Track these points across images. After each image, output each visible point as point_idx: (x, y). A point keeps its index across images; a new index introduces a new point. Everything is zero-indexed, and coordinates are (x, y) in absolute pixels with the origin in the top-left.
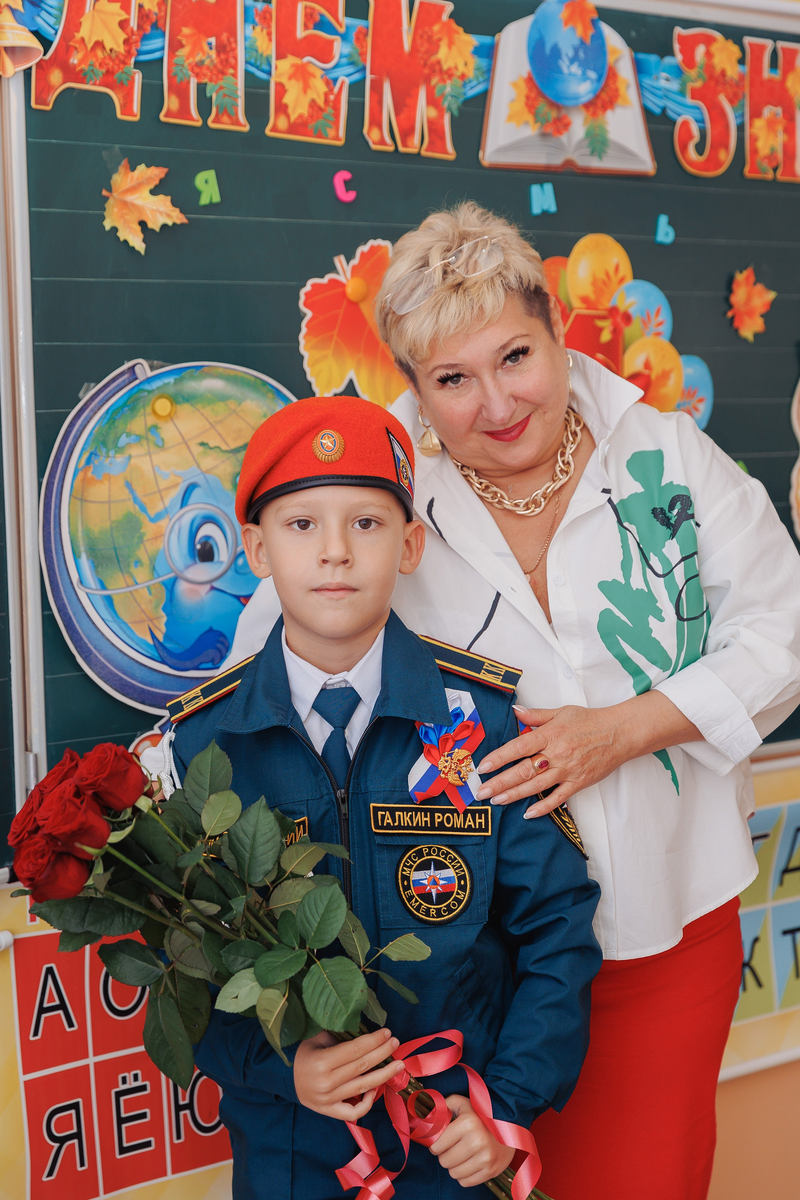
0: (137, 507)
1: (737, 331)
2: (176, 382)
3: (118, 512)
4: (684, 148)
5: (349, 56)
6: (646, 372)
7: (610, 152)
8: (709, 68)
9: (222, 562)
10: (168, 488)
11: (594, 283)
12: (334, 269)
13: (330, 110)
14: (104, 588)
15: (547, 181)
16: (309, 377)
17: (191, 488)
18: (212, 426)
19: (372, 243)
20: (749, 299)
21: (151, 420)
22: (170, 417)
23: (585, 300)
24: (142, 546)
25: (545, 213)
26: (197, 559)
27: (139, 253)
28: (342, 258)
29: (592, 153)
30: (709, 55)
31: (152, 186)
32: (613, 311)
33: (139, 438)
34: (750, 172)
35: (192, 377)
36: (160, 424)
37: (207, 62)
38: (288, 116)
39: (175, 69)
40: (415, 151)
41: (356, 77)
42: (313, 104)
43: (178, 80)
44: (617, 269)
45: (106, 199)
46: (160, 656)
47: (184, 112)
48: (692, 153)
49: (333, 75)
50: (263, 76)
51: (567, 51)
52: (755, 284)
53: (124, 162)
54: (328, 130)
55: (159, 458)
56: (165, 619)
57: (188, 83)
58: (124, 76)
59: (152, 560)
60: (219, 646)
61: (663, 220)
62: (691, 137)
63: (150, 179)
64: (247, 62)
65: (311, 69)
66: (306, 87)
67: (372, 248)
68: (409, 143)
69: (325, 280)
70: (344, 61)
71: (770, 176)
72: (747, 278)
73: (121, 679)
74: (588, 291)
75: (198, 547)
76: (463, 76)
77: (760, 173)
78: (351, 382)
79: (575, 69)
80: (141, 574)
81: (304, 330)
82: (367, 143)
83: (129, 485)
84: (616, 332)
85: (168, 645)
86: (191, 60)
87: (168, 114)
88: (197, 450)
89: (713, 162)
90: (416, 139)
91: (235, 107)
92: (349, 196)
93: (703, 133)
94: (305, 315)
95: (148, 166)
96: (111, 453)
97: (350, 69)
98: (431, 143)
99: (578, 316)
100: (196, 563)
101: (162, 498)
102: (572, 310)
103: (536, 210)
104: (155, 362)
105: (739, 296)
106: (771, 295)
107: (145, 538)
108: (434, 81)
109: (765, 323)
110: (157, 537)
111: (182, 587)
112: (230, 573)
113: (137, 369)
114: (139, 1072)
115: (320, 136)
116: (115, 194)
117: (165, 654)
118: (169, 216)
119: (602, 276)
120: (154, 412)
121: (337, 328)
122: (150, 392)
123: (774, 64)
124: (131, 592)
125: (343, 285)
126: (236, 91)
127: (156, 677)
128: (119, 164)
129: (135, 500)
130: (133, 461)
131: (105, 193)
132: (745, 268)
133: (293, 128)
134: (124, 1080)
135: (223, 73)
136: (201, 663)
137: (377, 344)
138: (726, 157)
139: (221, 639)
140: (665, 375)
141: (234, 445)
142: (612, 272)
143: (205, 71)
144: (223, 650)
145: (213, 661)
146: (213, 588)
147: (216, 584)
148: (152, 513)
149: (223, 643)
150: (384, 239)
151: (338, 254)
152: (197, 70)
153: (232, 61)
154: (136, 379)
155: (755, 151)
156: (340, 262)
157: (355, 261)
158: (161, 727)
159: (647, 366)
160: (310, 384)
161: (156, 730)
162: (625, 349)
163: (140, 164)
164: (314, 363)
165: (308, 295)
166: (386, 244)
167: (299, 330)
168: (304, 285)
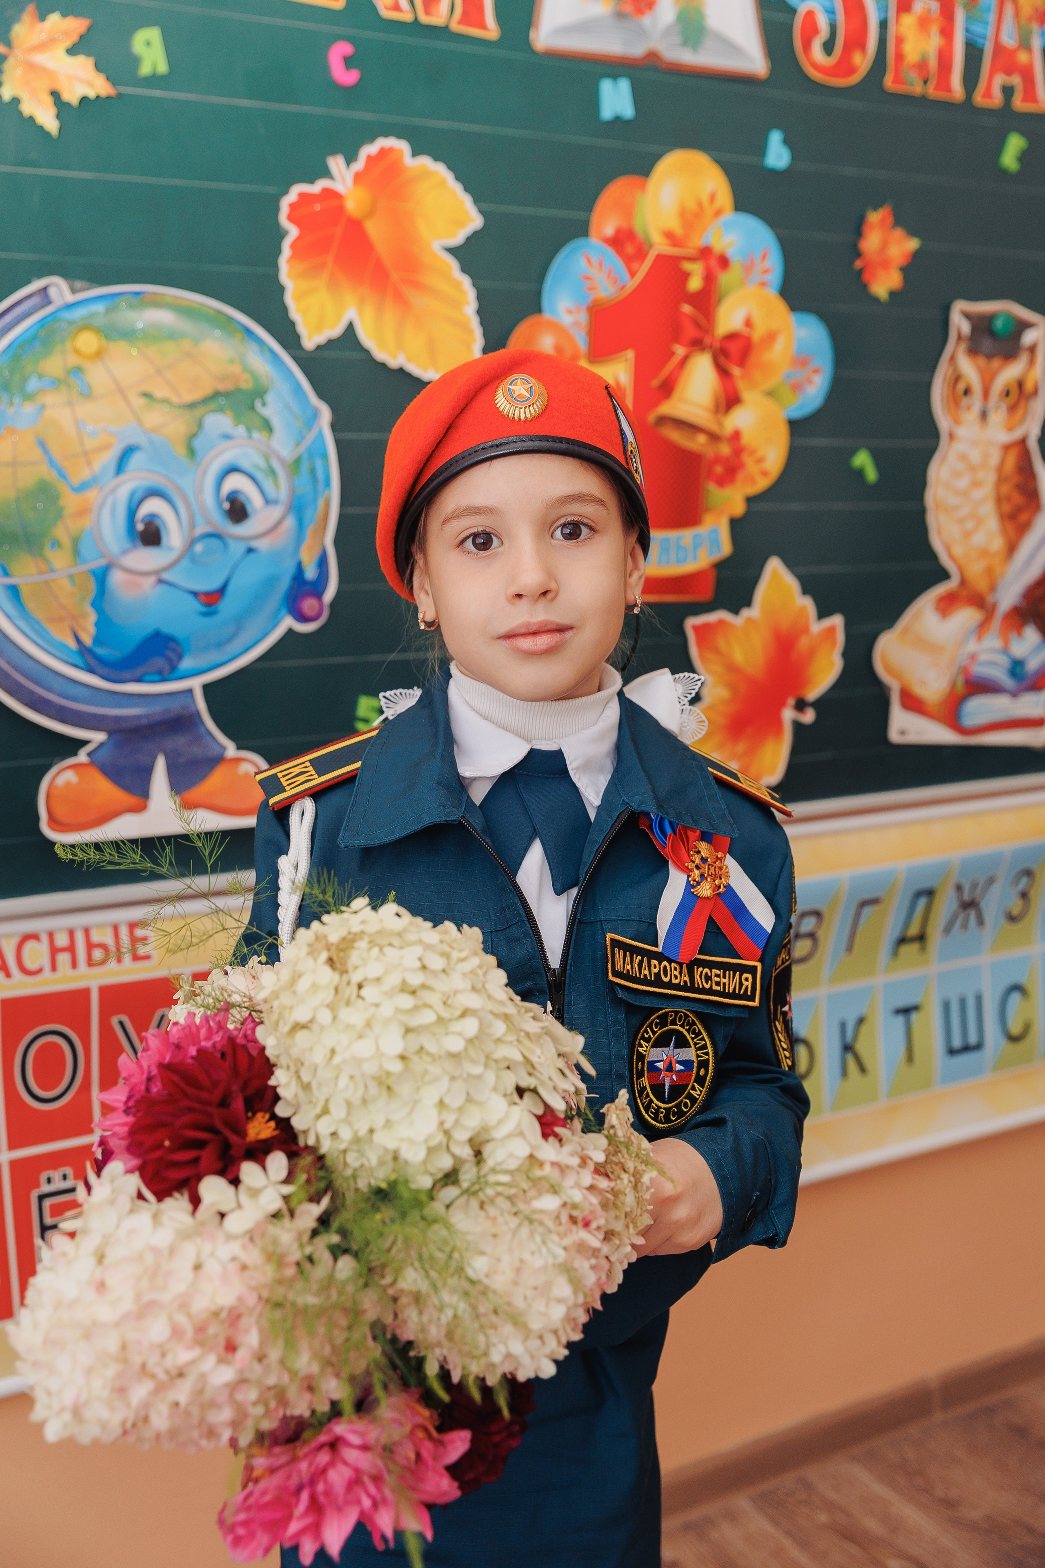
0: (54, 473)
1: (866, 285)
2: (108, 311)
3: (27, 478)
4: (807, 45)
6: (745, 331)
7: (708, 43)
9: (170, 548)
10: (99, 450)
11: (683, 214)
12: (328, 174)
14: (6, 574)
15: (622, 75)
16: (295, 314)
17: (129, 451)
18: (159, 372)
19: (383, 142)
20: (884, 246)
21: (72, 360)
22: (99, 355)
23: (669, 236)
24: (60, 523)
25: (618, 119)
26: (139, 543)
27: (49, 134)
28: (339, 159)
29: (685, 43)
31: (68, 43)
32: (705, 253)
33: (57, 383)
34: (893, 83)
35: (131, 306)
36: (86, 365)
40: (441, 22)
44: (712, 198)
45: (5, 57)
46: (87, 664)
48: (817, 52)
52: (893, 227)
53: (31, 8)
55: (84, 410)
56: (93, 617)
59: (76, 542)
60: (170, 654)
61: (775, 138)
62: (817, 31)
63: (65, 35)
67: (382, 148)
68: (434, 11)
69: (316, 188)
71: (917, 89)
72: (883, 221)
74: (674, 224)
75: (140, 527)
77: (906, 86)
78: (351, 325)
80: (59, 559)
81: (285, 253)
82: (375, 8)
83: (42, 444)
84: (709, 279)
85: (99, 651)
88: (138, 402)
89: (845, 67)
90: (444, 6)
92: (352, 78)
93: (833, 28)
94: (287, 232)
95: (64, 15)
96: (17, 400)
98: (464, 14)
99: (660, 258)
100: (135, 547)
101: (89, 463)
102: (651, 246)
103: (606, 114)
104: (78, 284)
105: (871, 241)
106: (913, 244)
107: (67, 512)
109: (904, 278)
110: (83, 512)
111: (116, 578)
112: (185, 563)
113: (52, 292)
114: (68, 1171)
116: (17, 52)
117: (92, 662)
118: (91, 85)
119: (691, 205)
120: (76, 350)
121: (333, 252)
122: (70, 323)
124: (46, 582)
125: (341, 196)
127: (80, 691)
128: (23, 9)
129: (51, 462)
130: (49, 412)
132: (881, 208)
134: (49, 1181)
136: (145, 674)
137: (387, 276)
138: (863, 62)
139: (172, 645)
140: (770, 338)
141: (189, 398)
142: (705, 199)
144: (175, 659)
145: (160, 672)
146: (161, 581)
147: (165, 576)
148: (76, 480)
149: (174, 650)
150: (398, 138)
151: (332, 152)
154: (51, 304)
155: (900, 57)
156: (337, 164)
157: (359, 165)
158: (89, 754)
159: (748, 323)
160: (293, 324)
161: (82, 757)
162: (719, 301)
163: (53, 12)
164: (300, 297)
165: (292, 206)
166: (402, 146)
167: (279, 252)
168: (286, 192)
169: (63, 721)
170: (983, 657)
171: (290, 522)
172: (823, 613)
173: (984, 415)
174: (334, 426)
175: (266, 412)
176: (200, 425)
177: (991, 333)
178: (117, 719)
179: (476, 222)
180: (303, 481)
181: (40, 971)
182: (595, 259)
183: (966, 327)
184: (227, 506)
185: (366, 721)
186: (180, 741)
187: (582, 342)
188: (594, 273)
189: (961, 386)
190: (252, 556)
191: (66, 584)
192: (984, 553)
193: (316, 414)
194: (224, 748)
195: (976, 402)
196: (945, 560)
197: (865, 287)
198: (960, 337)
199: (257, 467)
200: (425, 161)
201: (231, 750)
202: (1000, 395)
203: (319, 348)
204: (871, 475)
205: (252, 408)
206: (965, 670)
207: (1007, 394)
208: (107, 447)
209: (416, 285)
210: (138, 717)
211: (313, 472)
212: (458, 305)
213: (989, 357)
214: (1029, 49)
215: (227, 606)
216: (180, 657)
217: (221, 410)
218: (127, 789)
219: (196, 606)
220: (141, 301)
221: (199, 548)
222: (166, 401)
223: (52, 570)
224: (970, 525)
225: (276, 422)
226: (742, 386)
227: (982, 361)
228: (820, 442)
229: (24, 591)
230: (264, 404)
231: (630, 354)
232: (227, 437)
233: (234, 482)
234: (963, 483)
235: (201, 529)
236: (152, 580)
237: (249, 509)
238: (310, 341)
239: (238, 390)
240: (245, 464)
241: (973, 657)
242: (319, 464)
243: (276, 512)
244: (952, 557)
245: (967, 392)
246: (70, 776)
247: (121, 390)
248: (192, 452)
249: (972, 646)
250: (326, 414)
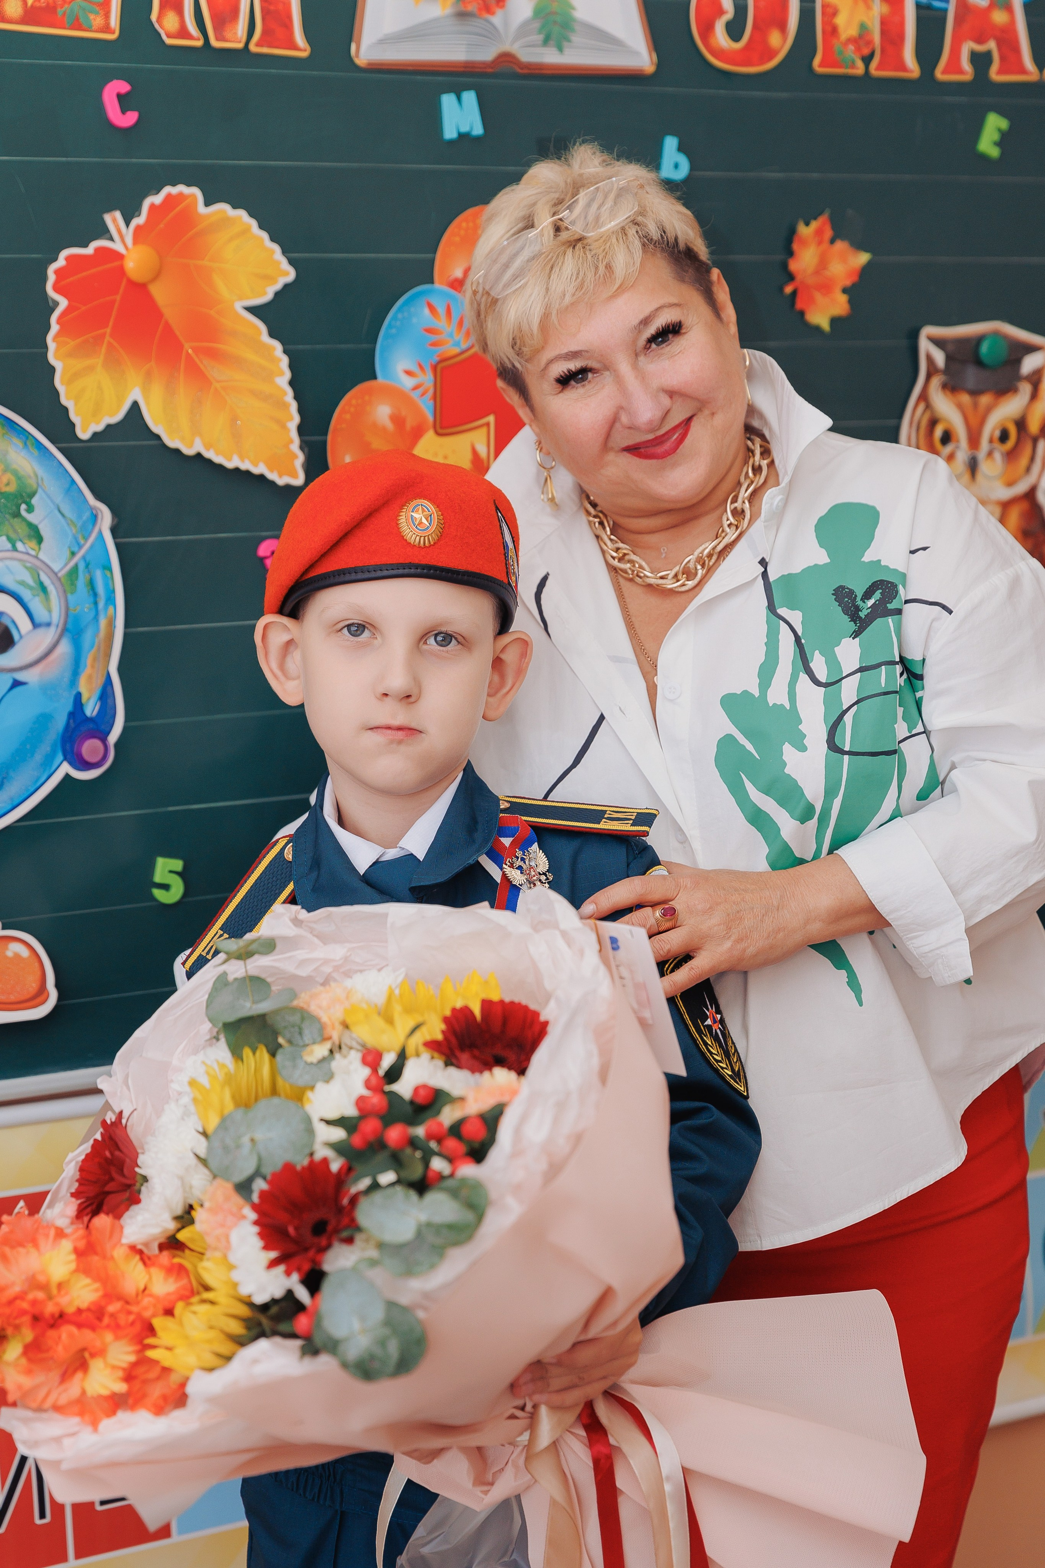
1: (802, 314)
4: (707, 29)
7: (575, 39)
12: (104, 232)
15: (468, 88)
16: (64, 401)
19: (168, 190)
20: (823, 263)
25: (463, 137)
28: (118, 214)
29: (546, 42)
34: (821, 66)
40: (240, 46)
48: (721, 37)
52: (832, 241)
54: (92, 17)
61: (670, 143)
62: (721, 12)
67: (169, 196)
68: (228, 35)
69: (90, 250)
71: (859, 69)
72: (819, 232)
77: (841, 67)
78: (135, 406)
81: (55, 328)
82: (159, 35)
89: (758, 50)
90: (241, 27)
92: (131, 118)
93: (741, 5)
94: (56, 304)
98: (265, 32)
103: (450, 133)
105: (805, 260)
106: (864, 258)
109: (850, 302)
115: (77, 26)
121: (111, 324)
125: (120, 257)
132: (815, 219)
133: (31, 16)
137: (179, 346)
138: (781, 42)
150: (189, 185)
151: (109, 210)
155: (832, 31)
156: (114, 220)
157: (139, 221)
160: (66, 409)
164: (73, 379)
165: (62, 273)
166: (196, 192)
167: (47, 329)
168: (54, 258)
171: (65, 648)
173: (973, 466)
174: (114, 531)
175: (31, 518)
177: (979, 362)
179: (290, 275)
180: (80, 597)
182: (441, 310)
183: (940, 358)
185: (166, 887)
187: (427, 407)
188: (441, 324)
189: (938, 432)
190: (20, 691)
193: (95, 517)
195: (961, 449)
197: (800, 316)
198: (932, 371)
199: (22, 583)
200: (223, 207)
202: (991, 441)
203: (98, 436)
205: (17, 515)
207: (1004, 437)
209: (214, 354)
211: (91, 585)
212: (269, 377)
213: (975, 393)
214: (1009, 9)
225: (47, 530)
227: (965, 398)
230: (30, 509)
231: (491, 419)
237: (15, 636)
238: (86, 429)
240: (8, 582)
242: (98, 575)
243: (47, 637)
245: (947, 438)
250: (105, 516)
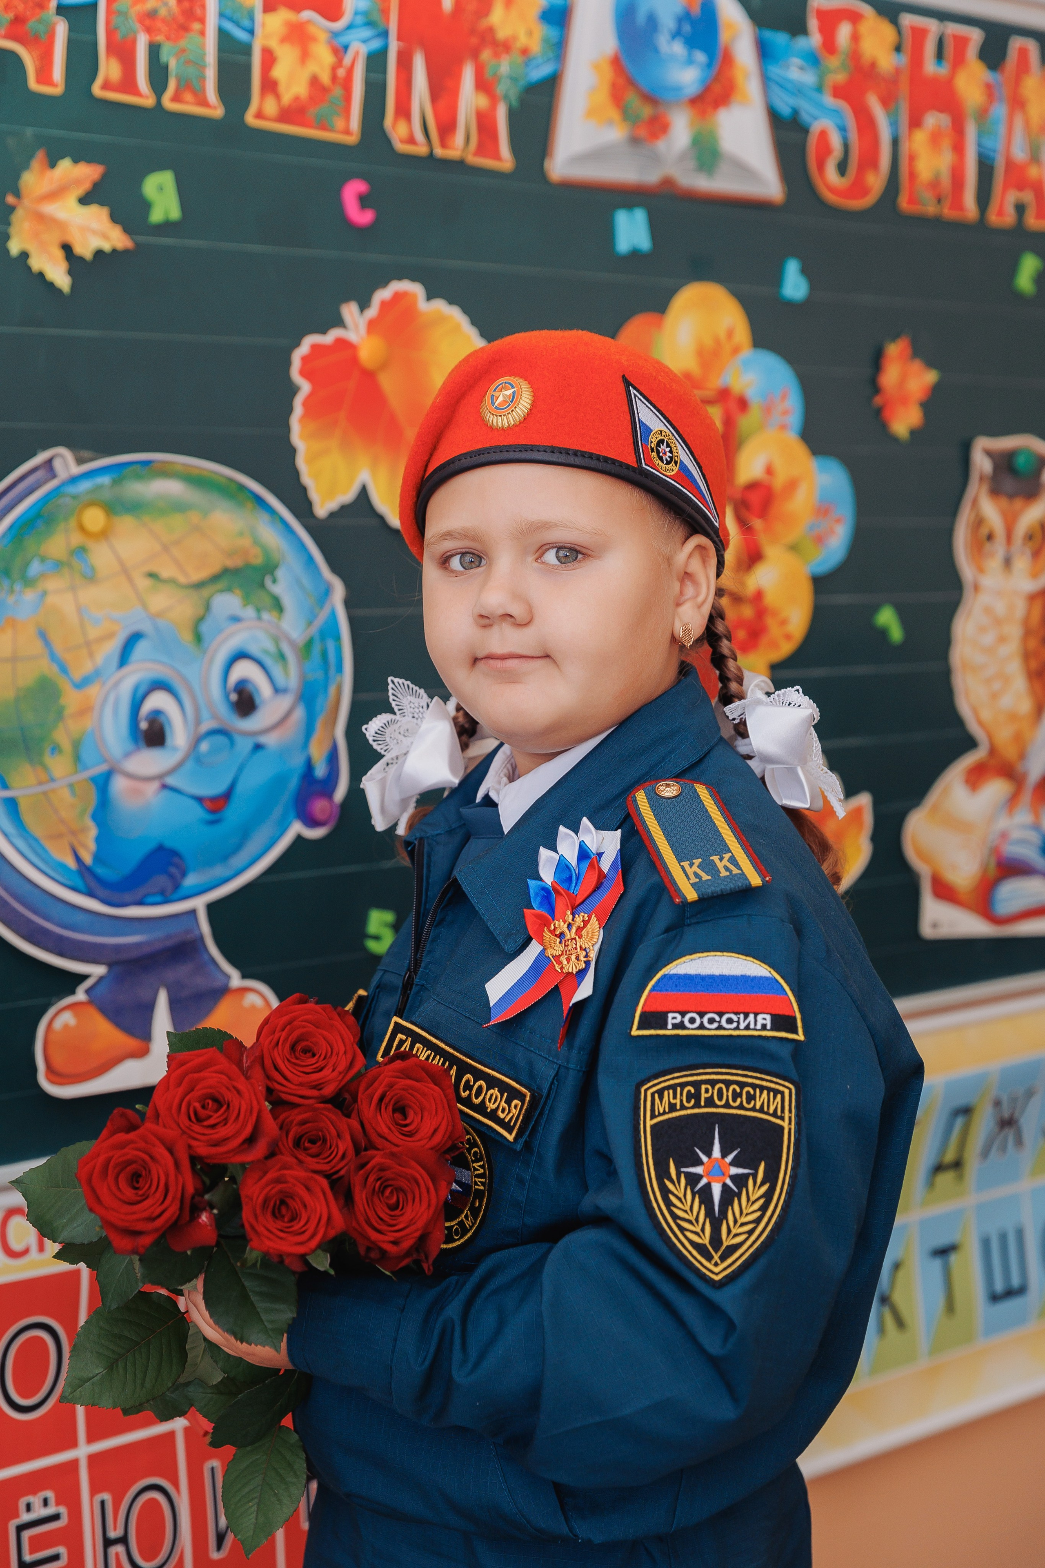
0: (55, 668)
1: (885, 424)
2: (116, 482)
3: (27, 676)
4: (821, 166)
5: (366, 14)
6: (766, 479)
7: (723, 167)
8: (855, 56)
9: (175, 749)
10: (102, 639)
11: (700, 353)
12: (340, 322)
13: (338, 92)
14: (6, 787)
15: (638, 205)
16: (306, 479)
17: (134, 638)
18: (166, 548)
19: (397, 286)
20: (903, 380)
21: (76, 539)
22: (104, 534)
24: (61, 725)
25: (635, 252)
26: (142, 743)
27: (59, 291)
28: (353, 306)
29: (700, 169)
30: (855, 38)
31: (80, 191)
32: (724, 395)
33: (59, 565)
34: (908, 204)
35: (139, 477)
36: (91, 545)
37: (163, 12)
38: (278, 97)
39: (117, 20)
40: (457, 155)
41: (376, 44)
42: (314, 81)
43: (120, 36)
44: (730, 334)
45: (12, 209)
46: (87, 886)
47: (128, 83)
48: (831, 174)
49: (344, 40)
50: (241, 35)
51: (668, 22)
52: (911, 359)
53: (40, 155)
54: (335, 119)
55: (89, 594)
56: (93, 832)
57: (134, 42)
58: (41, 28)
59: (77, 746)
60: (173, 870)
61: (792, 266)
62: (830, 151)
63: (77, 182)
64: (221, 15)
65: (312, 30)
66: (305, 56)
67: (396, 292)
68: (449, 144)
69: (328, 338)
70: (359, 20)
71: (931, 209)
72: (902, 353)
73: (29, 921)
74: (692, 363)
75: (144, 725)
76: (525, 52)
77: (920, 207)
78: (364, 488)
79: (678, 48)
80: (59, 767)
81: (298, 410)
82: (388, 142)
83: (43, 635)
84: (729, 422)
85: (100, 871)
86: (139, 8)
87: (106, 86)
88: (143, 583)
89: (858, 188)
90: (459, 138)
91: (202, 79)
92: (364, 218)
93: (846, 147)
94: (300, 388)
95: (76, 161)
96: (17, 587)
97: (367, 33)
98: (479, 144)
100: (138, 749)
101: (91, 655)
103: (622, 247)
104: (83, 453)
105: (890, 376)
106: (931, 377)
107: (68, 712)
108: (486, 55)
109: (924, 414)
110: (85, 711)
111: (119, 784)
112: (190, 764)
113: (57, 464)
114: (50, 1494)
115: (323, 127)
116: (26, 202)
117: (93, 884)
118: (105, 237)
119: (708, 342)
120: (82, 528)
121: (345, 408)
122: (74, 497)
123: (940, 55)
124: (45, 793)
125: (354, 347)
126: (203, 56)
127: (80, 917)
128: (30, 157)
129: (53, 657)
130: (50, 599)
131: (10, 199)
132: (899, 337)
133: (285, 115)
134: (29, 1508)
135: (185, 29)
136: (145, 896)
137: (401, 432)
138: (876, 182)
139: (175, 860)
140: (792, 485)
141: (197, 576)
142: (723, 336)
143: (159, 24)
144: (178, 876)
145: (163, 892)
146: (164, 787)
147: (170, 781)
148: (77, 675)
149: (178, 866)
150: (412, 281)
151: (347, 299)
152: (147, 22)
153: (198, 11)
154: (54, 476)
155: (913, 175)
156: (350, 312)
157: (373, 311)
158: (88, 991)
159: (769, 471)
160: (304, 490)
161: (80, 995)
162: (739, 446)
163: (63, 158)
164: (312, 459)
165: (305, 359)
166: (415, 289)
167: (290, 410)
168: (298, 344)
169: (61, 954)
170: (1016, 834)
171: (299, 713)
172: (850, 792)
173: (1008, 563)
174: (348, 604)
175: (277, 590)
176: (208, 607)
177: (1014, 471)
178: (117, 948)
180: (314, 666)
181: (26, 1252)
183: (987, 467)
184: (234, 697)
185: (377, 938)
186: (181, 972)
189: (984, 531)
190: (260, 754)
191: (66, 793)
192: (1013, 717)
193: (328, 591)
194: (228, 977)
195: (999, 548)
196: (974, 728)
197: (884, 426)
198: (981, 478)
199: (266, 652)
200: (440, 306)
201: (236, 980)
202: (1023, 540)
203: (332, 515)
204: (896, 634)
205: (262, 585)
206: (995, 851)
207: (1031, 537)
208: (111, 635)
210: (138, 945)
211: (324, 654)
213: (1011, 497)
214: (1039, 163)
215: (234, 813)
216: (184, 874)
217: (229, 589)
218: (129, 1031)
219: (199, 812)
220: (149, 470)
221: (204, 747)
222: (172, 581)
223: (53, 780)
224: (997, 686)
225: (287, 601)
226: (763, 539)
227: (1003, 502)
228: (842, 599)
229: (23, 805)
230: (274, 581)
232: (236, 619)
233: (244, 670)
234: (988, 639)
235: (207, 725)
236: (155, 785)
237: (257, 701)
238: (322, 508)
239: (248, 566)
240: (254, 650)
241: (1004, 835)
242: (331, 645)
243: (285, 702)
244: (980, 723)
245: (990, 537)
246: (67, 1018)
247: (125, 571)
248: (198, 638)
249: (1003, 823)
250: (339, 591)
